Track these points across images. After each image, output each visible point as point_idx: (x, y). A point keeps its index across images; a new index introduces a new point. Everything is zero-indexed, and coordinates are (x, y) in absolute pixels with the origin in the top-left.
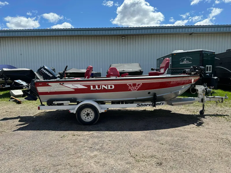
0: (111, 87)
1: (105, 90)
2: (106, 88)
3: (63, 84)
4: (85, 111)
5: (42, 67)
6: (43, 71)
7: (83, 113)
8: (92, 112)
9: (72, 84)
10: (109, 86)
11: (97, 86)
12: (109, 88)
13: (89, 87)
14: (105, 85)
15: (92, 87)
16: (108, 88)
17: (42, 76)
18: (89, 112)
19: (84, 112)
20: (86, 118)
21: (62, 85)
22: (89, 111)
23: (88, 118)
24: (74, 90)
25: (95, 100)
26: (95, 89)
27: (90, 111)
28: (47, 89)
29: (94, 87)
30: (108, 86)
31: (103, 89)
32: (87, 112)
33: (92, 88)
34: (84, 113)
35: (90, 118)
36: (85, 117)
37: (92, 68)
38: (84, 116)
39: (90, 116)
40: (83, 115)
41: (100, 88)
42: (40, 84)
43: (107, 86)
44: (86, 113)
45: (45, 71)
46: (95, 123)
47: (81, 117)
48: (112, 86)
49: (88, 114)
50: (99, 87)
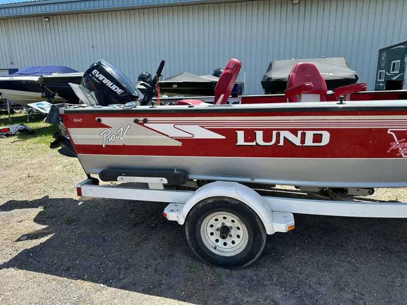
0: (317, 138)
1: (289, 150)
2: (296, 141)
3: (145, 121)
4: (216, 220)
5: (95, 65)
6: (97, 78)
7: (209, 224)
8: (238, 223)
9: (175, 123)
10: (309, 136)
11: (259, 135)
12: (309, 142)
13: (231, 134)
14: (294, 132)
15: (241, 136)
16: (303, 141)
17: (93, 93)
18: (228, 224)
19: (212, 222)
20: (217, 241)
21: (142, 124)
22: (229, 219)
23: (225, 244)
24: (180, 144)
25: (248, 180)
26: (254, 144)
27: (233, 221)
28: (98, 137)
29: (250, 135)
30: (303, 135)
31: (281, 143)
32: (223, 223)
33: (241, 140)
34: (212, 226)
35: (233, 242)
36: (213, 238)
37: (237, 67)
38: (212, 234)
39: (231, 236)
40: (210, 230)
41: (271, 141)
42: (75, 120)
43: (300, 133)
44: (219, 225)
45: (101, 77)
46: (249, 263)
47: (203, 238)
48: (321, 135)
49: (225, 231)
50: (267, 137)
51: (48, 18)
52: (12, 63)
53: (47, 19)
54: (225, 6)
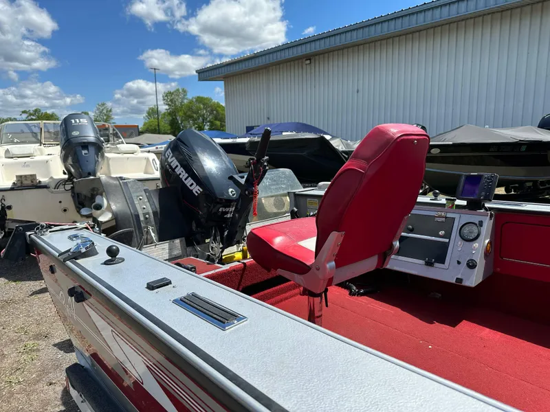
45: (175, 162)
51: (310, 59)
52: (268, 118)
53: (308, 62)
54: (492, 19)
